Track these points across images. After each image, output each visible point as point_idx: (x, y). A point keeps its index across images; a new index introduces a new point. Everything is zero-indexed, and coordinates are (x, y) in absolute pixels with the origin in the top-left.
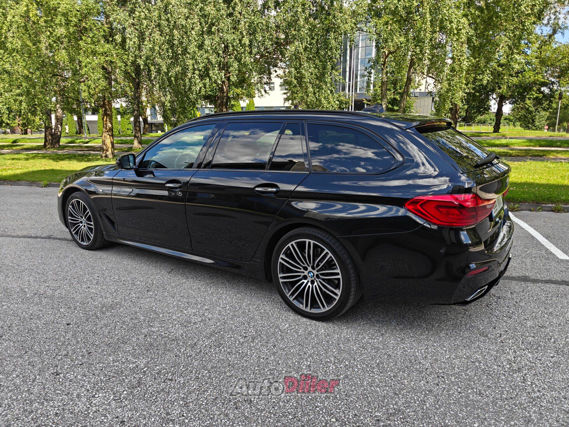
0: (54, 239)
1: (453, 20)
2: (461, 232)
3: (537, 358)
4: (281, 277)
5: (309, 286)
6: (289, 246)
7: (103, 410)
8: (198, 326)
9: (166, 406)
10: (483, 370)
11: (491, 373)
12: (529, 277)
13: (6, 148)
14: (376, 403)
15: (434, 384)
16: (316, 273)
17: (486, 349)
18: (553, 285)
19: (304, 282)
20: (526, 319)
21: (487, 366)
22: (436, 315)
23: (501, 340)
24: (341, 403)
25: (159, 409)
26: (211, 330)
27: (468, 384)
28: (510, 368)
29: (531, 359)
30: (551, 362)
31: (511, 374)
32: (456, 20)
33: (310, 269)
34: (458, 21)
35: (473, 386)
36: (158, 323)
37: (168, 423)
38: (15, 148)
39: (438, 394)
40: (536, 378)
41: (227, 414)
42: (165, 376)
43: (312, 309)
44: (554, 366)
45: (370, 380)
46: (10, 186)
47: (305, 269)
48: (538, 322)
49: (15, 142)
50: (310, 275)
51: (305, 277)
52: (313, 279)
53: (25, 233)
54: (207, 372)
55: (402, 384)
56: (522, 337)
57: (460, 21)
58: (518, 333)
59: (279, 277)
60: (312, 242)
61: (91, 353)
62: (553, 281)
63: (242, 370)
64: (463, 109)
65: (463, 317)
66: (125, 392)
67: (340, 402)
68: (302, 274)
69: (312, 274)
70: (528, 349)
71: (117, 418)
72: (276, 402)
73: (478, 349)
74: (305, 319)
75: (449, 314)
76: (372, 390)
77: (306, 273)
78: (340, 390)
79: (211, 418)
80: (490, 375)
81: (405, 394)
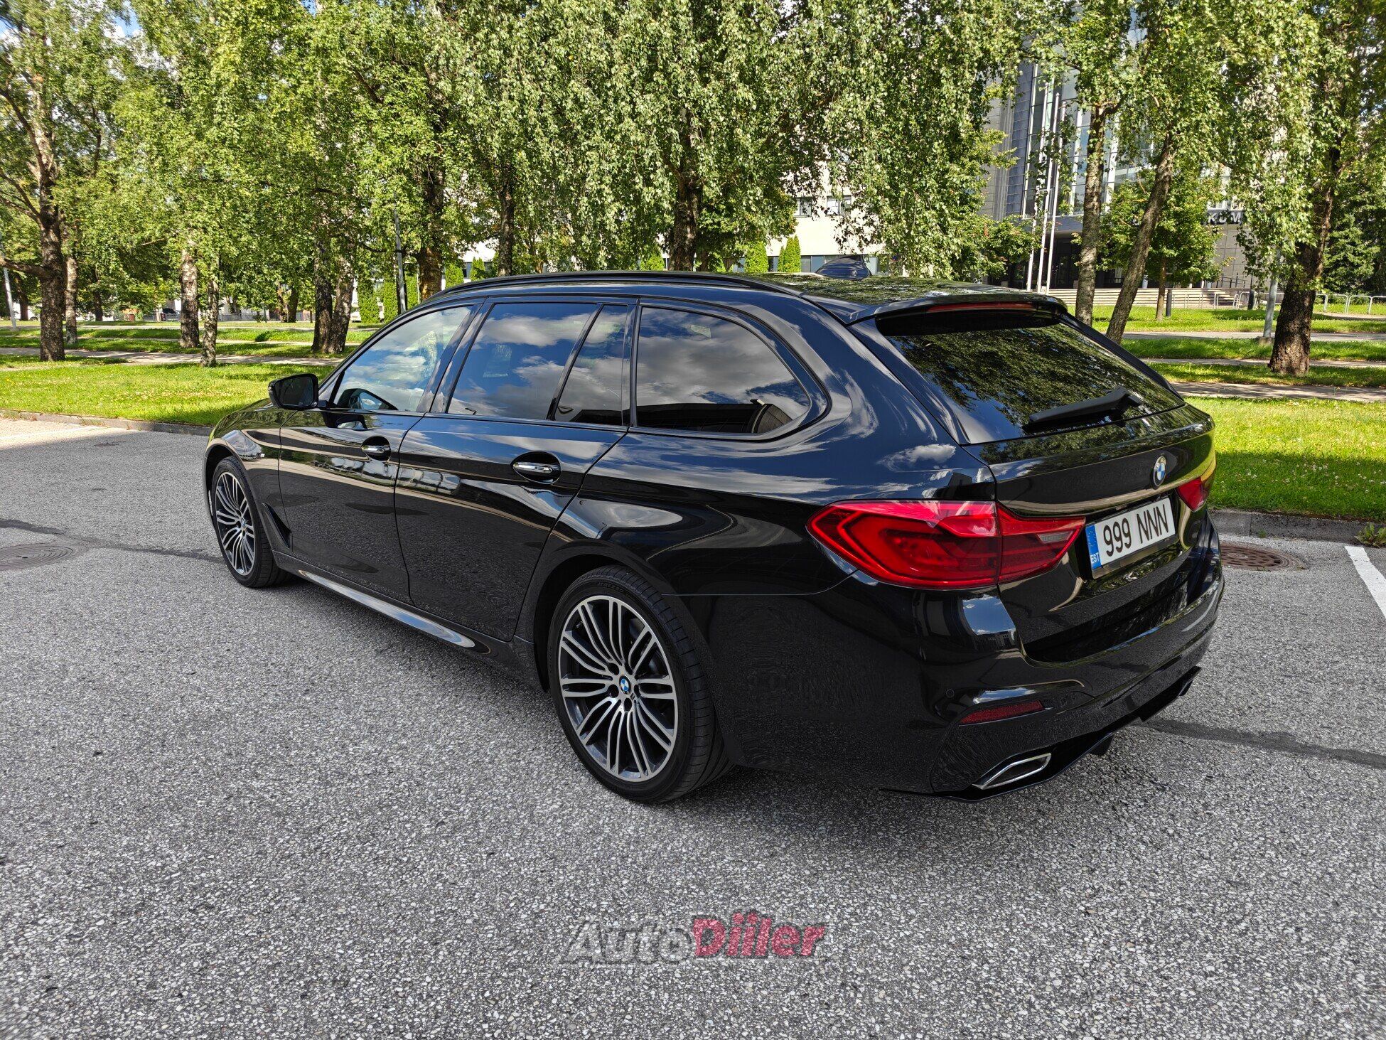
0: (201, 557)
1: (1272, 23)
2: (965, 601)
3: (1158, 971)
4: (565, 686)
5: (620, 713)
6: (577, 611)
7: (32, 955)
8: (353, 787)
9: (160, 967)
10: (978, 984)
11: (997, 994)
12: (1294, 736)
13: (239, 352)
14: (636, 1031)
15: (821, 1003)
16: (634, 682)
17: (1028, 926)
18: (1351, 768)
19: (609, 703)
20: (1202, 857)
21: (999, 974)
22: (951, 819)
23: (1087, 908)
24: (551, 1019)
25: (139, 972)
26: (377, 798)
27: (912, 1019)
28: (1061, 988)
29: (1139, 973)
30: (1194, 989)
31: (1054, 1005)
32: (1281, 23)
33: (622, 670)
34: (1287, 24)
35: (923, 1024)
36: (273, 770)
37: (139, 1006)
38: (254, 352)
39: (812, 1032)
40: (1118, 1029)
41: (274, 1005)
42: (205, 895)
43: (625, 772)
44: (1195, 1002)
45: (660, 971)
46: (189, 435)
47: (614, 669)
48: (1234, 869)
49: (261, 338)
50: (623, 686)
51: (614, 691)
52: (628, 696)
53: (154, 541)
54: (298, 899)
55: (736, 992)
56: (1154, 907)
57: (1293, 26)
58: (1152, 894)
59: (562, 684)
60: (620, 603)
61: (96, 823)
62: (1363, 754)
63: (379, 905)
64: (1366, 257)
65: (1020, 832)
66: (101, 923)
67: (549, 1016)
68: (608, 683)
69: (627, 684)
70: (1150, 942)
71: (48, 977)
72: (401, 994)
73: (1004, 923)
74: (607, 795)
75: (988, 818)
76: (650, 996)
77: (616, 679)
78: (571, 985)
79: (233, 1012)
80: (989, 1002)
81: (726, 1018)
